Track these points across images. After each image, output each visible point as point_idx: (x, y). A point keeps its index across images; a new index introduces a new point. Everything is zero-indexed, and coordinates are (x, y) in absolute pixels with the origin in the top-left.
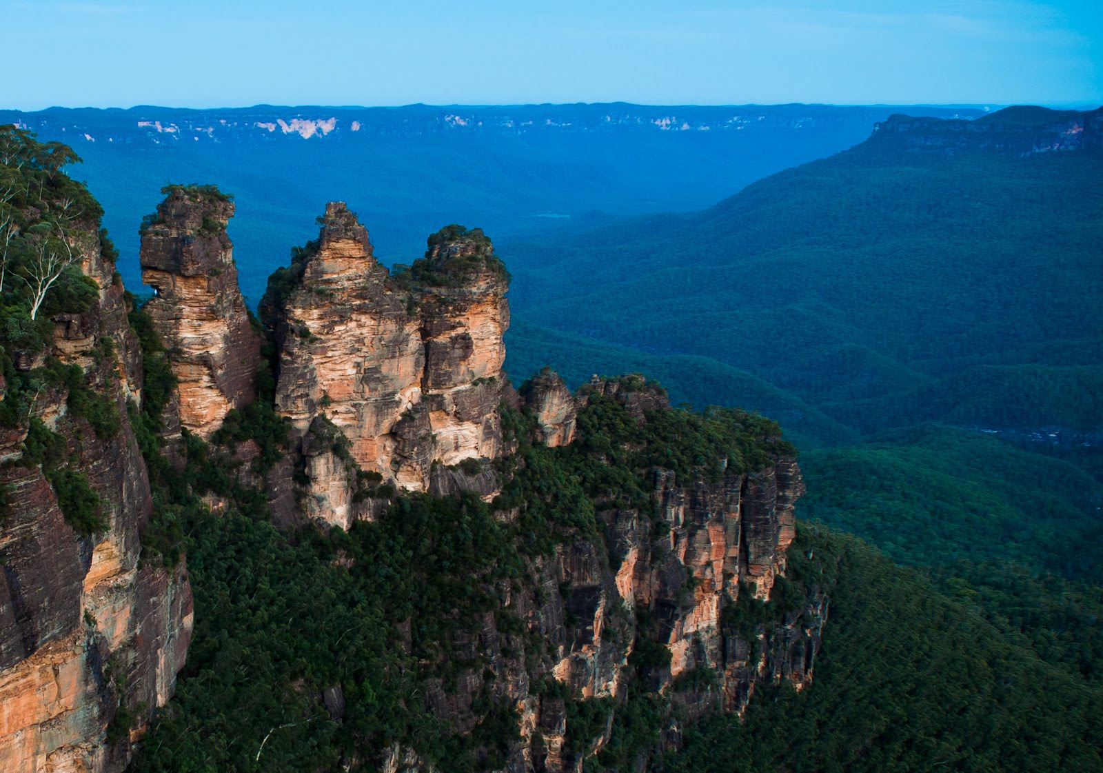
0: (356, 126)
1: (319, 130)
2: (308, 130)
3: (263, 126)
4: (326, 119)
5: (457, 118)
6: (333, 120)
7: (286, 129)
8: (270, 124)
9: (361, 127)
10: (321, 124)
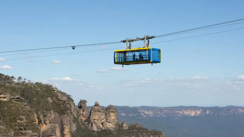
0: (208, 112)
1: (196, 113)
2: (193, 114)
3: (179, 112)
4: (198, 110)
5: (241, 110)
6: (201, 110)
7: (186, 113)
8: (181, 111)
9: (209, 112)
10: (197, 111)
